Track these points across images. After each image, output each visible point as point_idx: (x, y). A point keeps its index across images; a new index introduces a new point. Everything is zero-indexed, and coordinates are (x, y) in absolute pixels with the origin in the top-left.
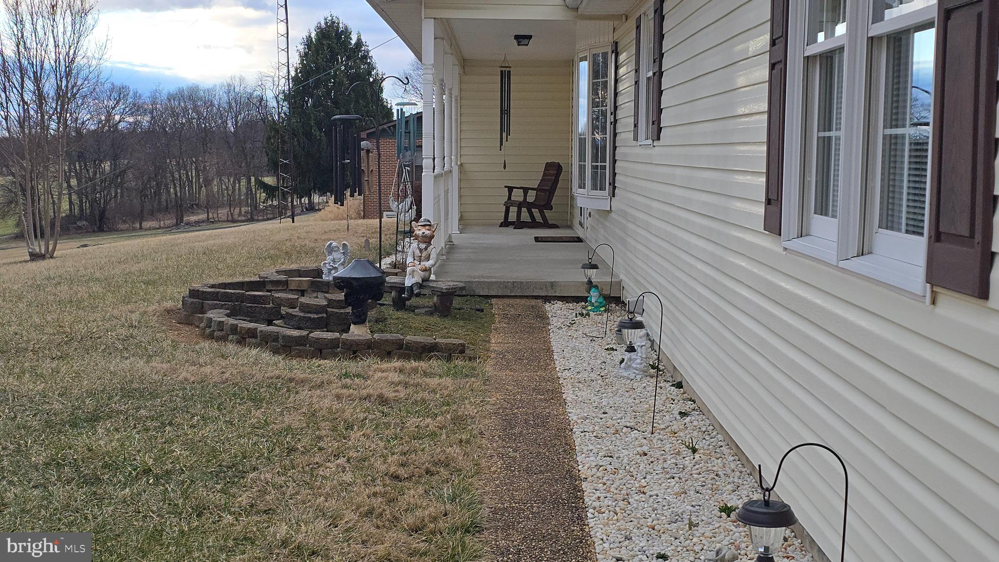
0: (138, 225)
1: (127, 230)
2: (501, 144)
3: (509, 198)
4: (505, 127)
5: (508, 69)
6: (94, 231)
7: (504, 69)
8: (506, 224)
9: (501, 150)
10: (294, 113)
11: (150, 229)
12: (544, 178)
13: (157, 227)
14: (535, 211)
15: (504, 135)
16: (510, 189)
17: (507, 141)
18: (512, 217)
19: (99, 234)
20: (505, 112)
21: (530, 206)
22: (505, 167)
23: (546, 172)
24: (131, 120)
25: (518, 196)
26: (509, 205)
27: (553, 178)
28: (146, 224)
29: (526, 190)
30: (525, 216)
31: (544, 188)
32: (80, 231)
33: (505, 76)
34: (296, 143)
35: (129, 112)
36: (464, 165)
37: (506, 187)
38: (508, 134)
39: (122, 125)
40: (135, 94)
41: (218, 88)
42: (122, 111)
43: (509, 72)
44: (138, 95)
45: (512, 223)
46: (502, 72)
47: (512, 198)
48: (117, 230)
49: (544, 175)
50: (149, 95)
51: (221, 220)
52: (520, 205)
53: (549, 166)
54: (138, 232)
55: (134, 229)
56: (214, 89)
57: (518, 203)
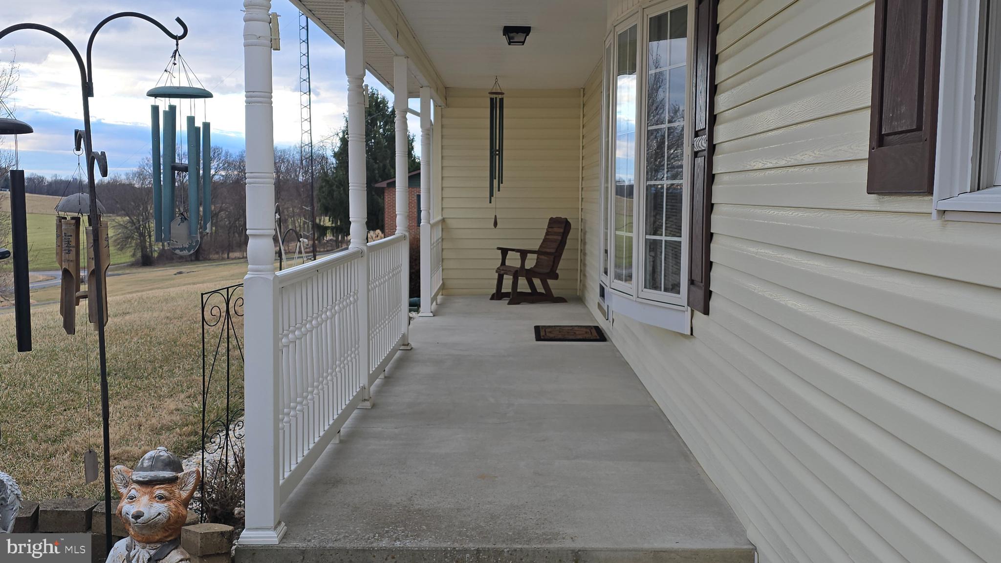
0: (226, 256)
1: (218, 260)
2: (491, 195)
3: (503, 263)
4: (496, 173)
5: (500, 96)
6: (192, 261)
7: (494, 96)
8: (498, 295)
9: (490, 202)
10: (341, 167)
11: (235, 259)
12: (548, 237)
13: (241, 257)
14: (537, 282)
15: (496, 182)
16: (504, 252)
17: (499, 190)
18: (507, 287)
19: (195, 262)
20: (496, 152)
21: (529, 275)
22: (496, 224)
23: (550, 230)
24: (223, 173)
25: (514, 260)
26: (502, 272)
27: (560, 238)
28: (231, 255)
29: (524, 254)
30: (523, 285)
31: (548, 250)
32: (181, 260)
33: (496, 105)
34: (342, 192)
35: (222, 167)
36: (445, 219)
37: (499, 249)
38: (501, 181)
39: (216, 178)
40: (227, 153)
41: (292, 148)
42: (216, 166)
43: (502, 100)
44: (229, 154)
45: (507, 295)
46: (492, 99)
47: (508, 263)
48: (210, 260)
49: (547, 234)
50: (238, 154)
51: (291, 251)
52: (516, 274)
53: (553, 222)
54: (226, 261)
55: (223, 259)
56: (289, 150)
57: (513, 271)
